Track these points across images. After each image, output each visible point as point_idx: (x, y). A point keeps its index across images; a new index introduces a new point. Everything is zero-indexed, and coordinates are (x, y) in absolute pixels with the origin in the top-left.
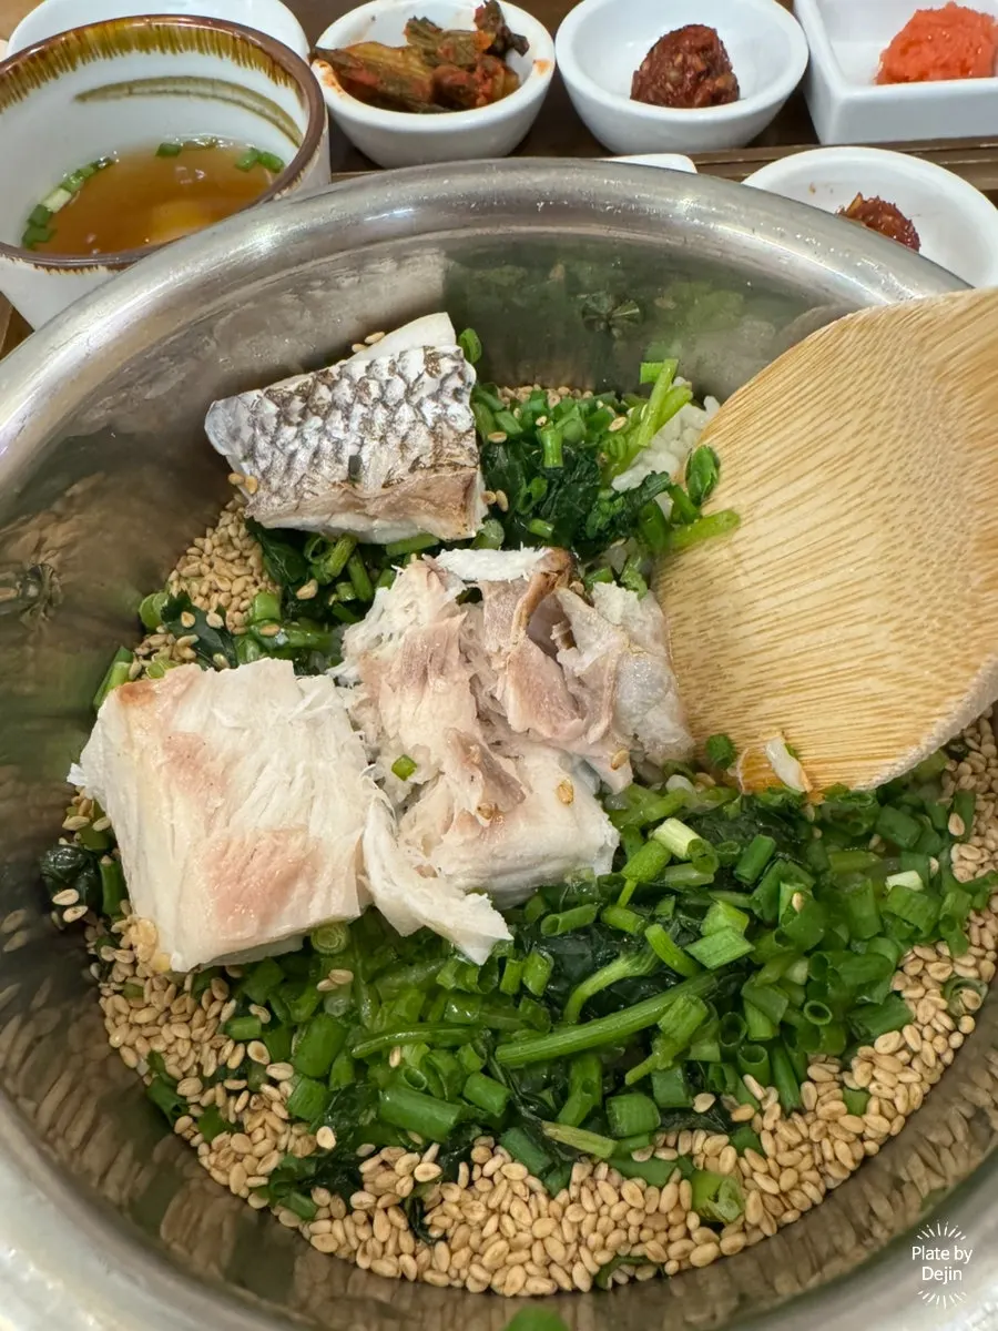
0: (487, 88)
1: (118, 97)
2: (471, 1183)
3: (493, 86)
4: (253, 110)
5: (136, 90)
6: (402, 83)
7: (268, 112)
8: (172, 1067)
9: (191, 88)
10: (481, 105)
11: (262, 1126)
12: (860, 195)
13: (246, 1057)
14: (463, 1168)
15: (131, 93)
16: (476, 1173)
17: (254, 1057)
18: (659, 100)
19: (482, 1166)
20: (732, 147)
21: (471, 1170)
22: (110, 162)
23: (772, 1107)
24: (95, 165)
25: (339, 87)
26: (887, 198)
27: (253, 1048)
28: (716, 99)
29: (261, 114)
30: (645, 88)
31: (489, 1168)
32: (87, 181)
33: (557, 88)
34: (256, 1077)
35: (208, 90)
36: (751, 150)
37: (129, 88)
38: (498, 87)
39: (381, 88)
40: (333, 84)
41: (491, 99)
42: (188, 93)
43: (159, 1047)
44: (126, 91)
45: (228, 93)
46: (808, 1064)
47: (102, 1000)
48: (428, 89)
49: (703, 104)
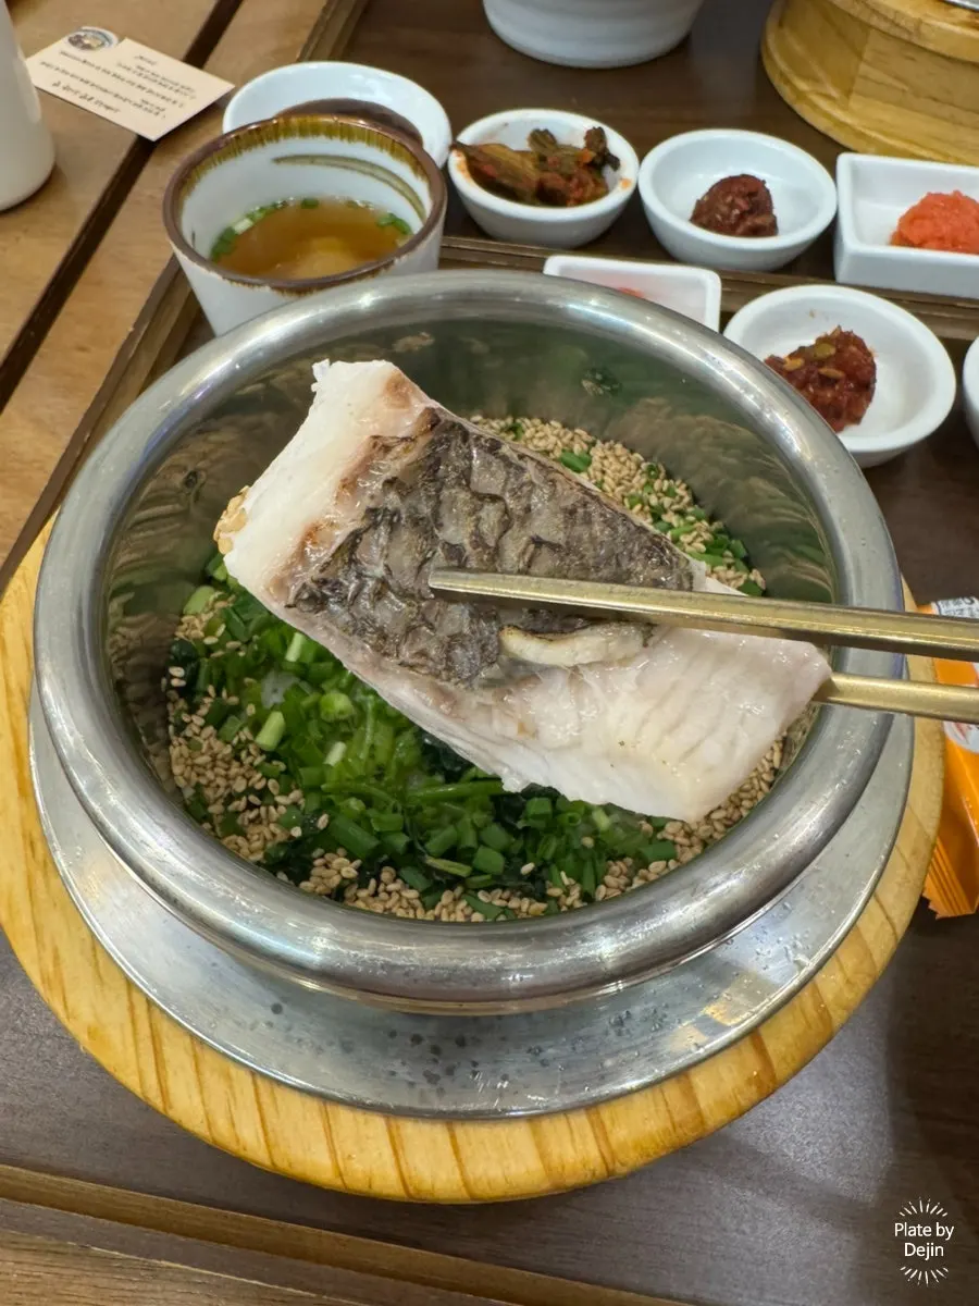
1: (303, 164)
2: (376, 894)
3: (584, 193)
5: (316, 160)
6: (515, 179)
7: (406, 192)
8: (209, 793)
9: (357, 166)
10: (571, 206)
11: (259, 834)
12: (839, 327)
13: (266, 787)
14: (373, 882)
15: (312, 163)
16: (382, 887)
17: (271, 788)
18: (708, 226)
19: (386, 885)
20: (758, 270)
21: (378, 886)
22: (285, 204)
23: (575, 893)
24: (275, 205)
25: (468, 174)
26: (858, 333)
27: (272, 783)
28: (756, 232)
29: (402, 193)
30: (705, 215)
31: (391, 887)
32: (266, 215)
33: (635, 201)
34: (267, 801)
35: (368, 169)
36: (774, 276)
38: (588, 195)
39: (498, 179)
40: (463, 171)
41: (580, 202)
42: (352, 169)
43: (203, 781)
44: (309, 160)
45: (381, 174)
46: (606, 874)
47: (171, 748)
48: (534, 186)
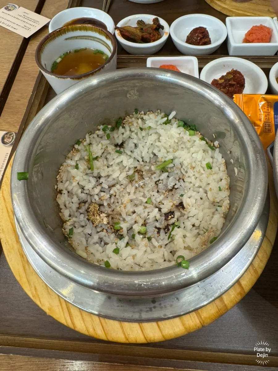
0: (153, 38)
1: (74, 39)
3: (155, 38)
4: (102, 44)
5: (78, 38)
6: (135, 36)
7: (105, 44)
9: (90, 38)
10: (152, 42)
12: (233, 69)
15: (76, 39)
18: (192, 43)
22: (70, 52)
24: (67, 53)
25: (121, 36)
26: (239, 70)
29: (103, 45)
30: (190, 40)
32: (65, 56)
33: (170, 38)
35: (93, 39)
37: (76, 37)
39: (130, 36)
40: (119, 35)
41: (154, 41)
42: (88, 39)
44: (75, 38)
45: (97, 40)
48: (140, 37)
49: (202, 45)
